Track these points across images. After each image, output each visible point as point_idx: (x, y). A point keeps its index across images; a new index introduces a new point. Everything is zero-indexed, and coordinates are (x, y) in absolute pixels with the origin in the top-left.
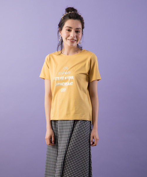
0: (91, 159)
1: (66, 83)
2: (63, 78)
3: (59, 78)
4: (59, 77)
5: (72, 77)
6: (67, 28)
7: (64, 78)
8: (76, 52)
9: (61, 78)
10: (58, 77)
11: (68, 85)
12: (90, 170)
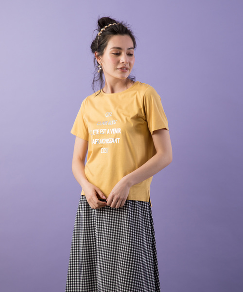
0: (157, 268)
1: (108, 140)
2: (104, 131)
3: (98, 132)
4: (98, 130)
5: (118, 131)
6: (112, 49)
7: (106, 131)
8: (126, 88)
9: (101, 132)
10: (96, 130)
11: (111, 142)
12: (157, 284)
